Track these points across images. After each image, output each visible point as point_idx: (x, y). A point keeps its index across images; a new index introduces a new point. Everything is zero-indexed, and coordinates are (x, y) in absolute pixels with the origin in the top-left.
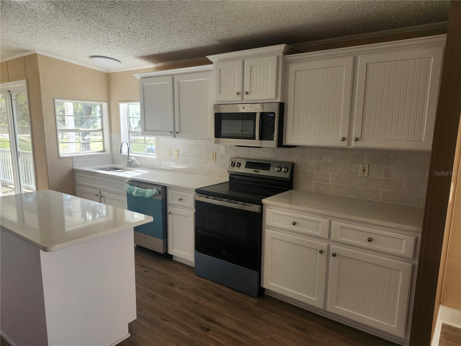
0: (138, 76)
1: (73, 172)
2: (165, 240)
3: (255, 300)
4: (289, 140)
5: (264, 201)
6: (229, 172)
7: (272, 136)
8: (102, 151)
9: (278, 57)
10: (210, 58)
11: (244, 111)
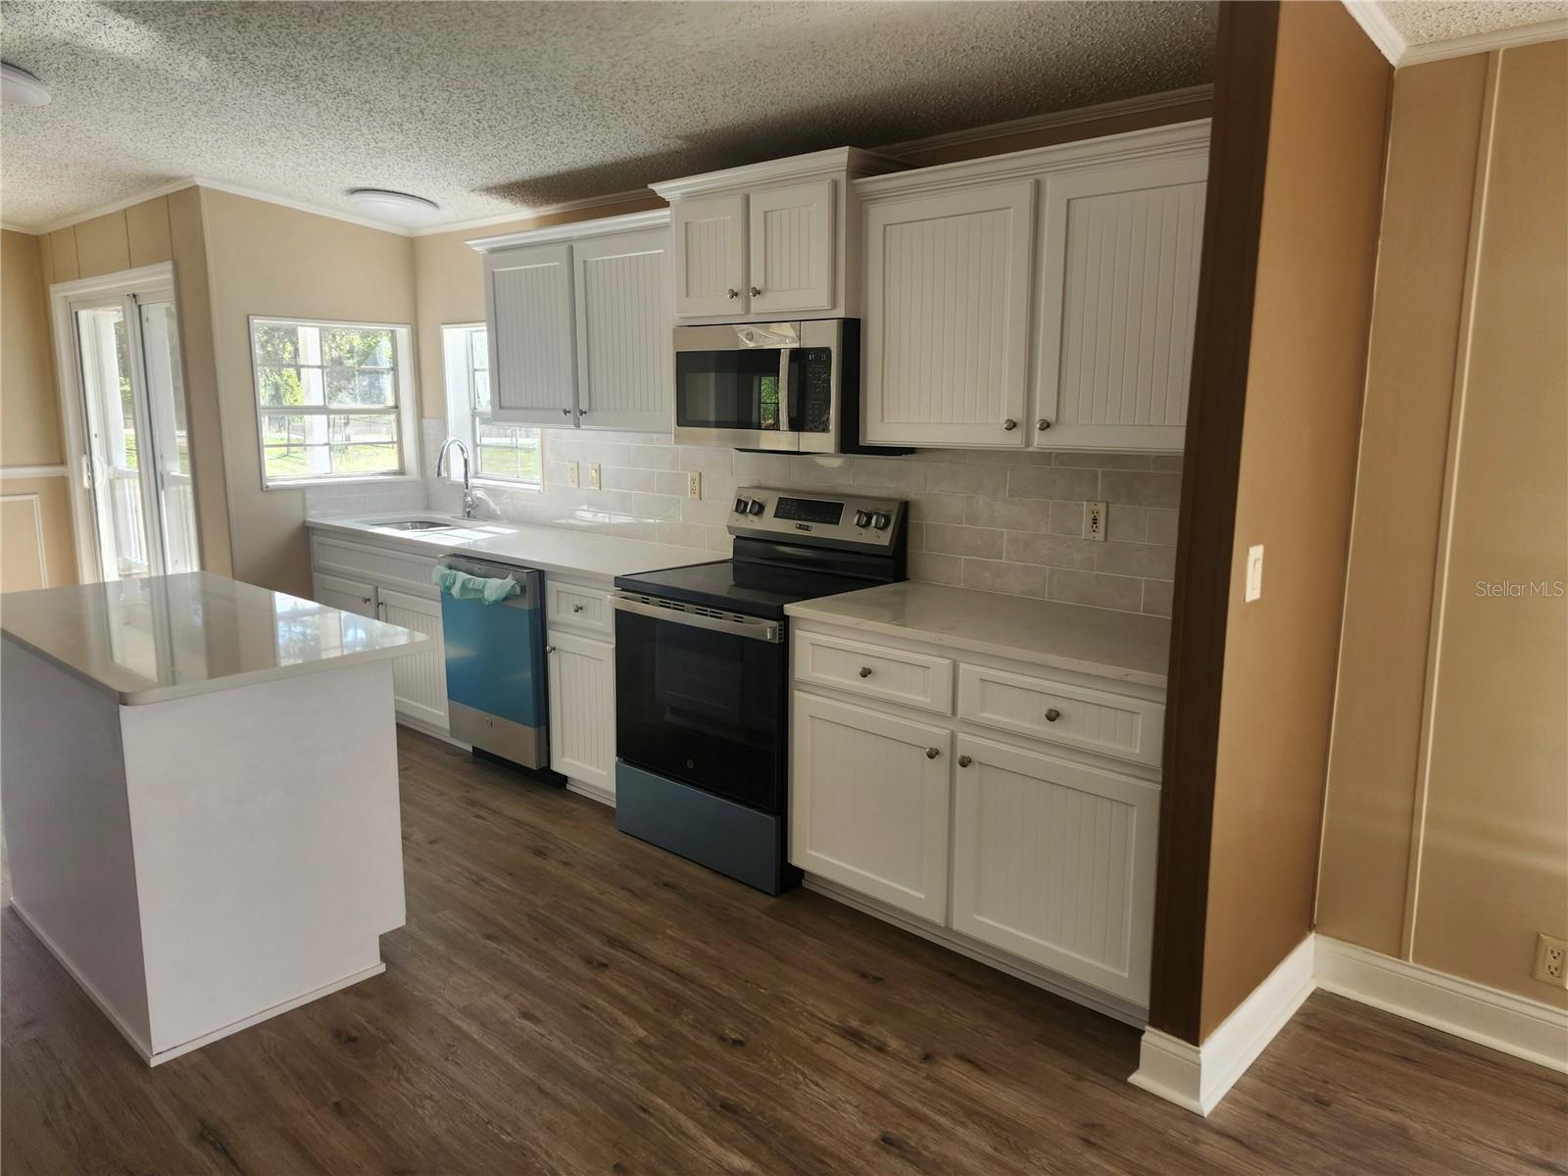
0: (480, 246)
1: (307, 531)
2: (544, 728)
3: (767, 901)
4: (876, 432)
5: (791, 609)
6: (731, 529)
7: (824, 418)
8: (395, 473)
9: (835, 184)
10: (661, 189)
11: (751, 345)
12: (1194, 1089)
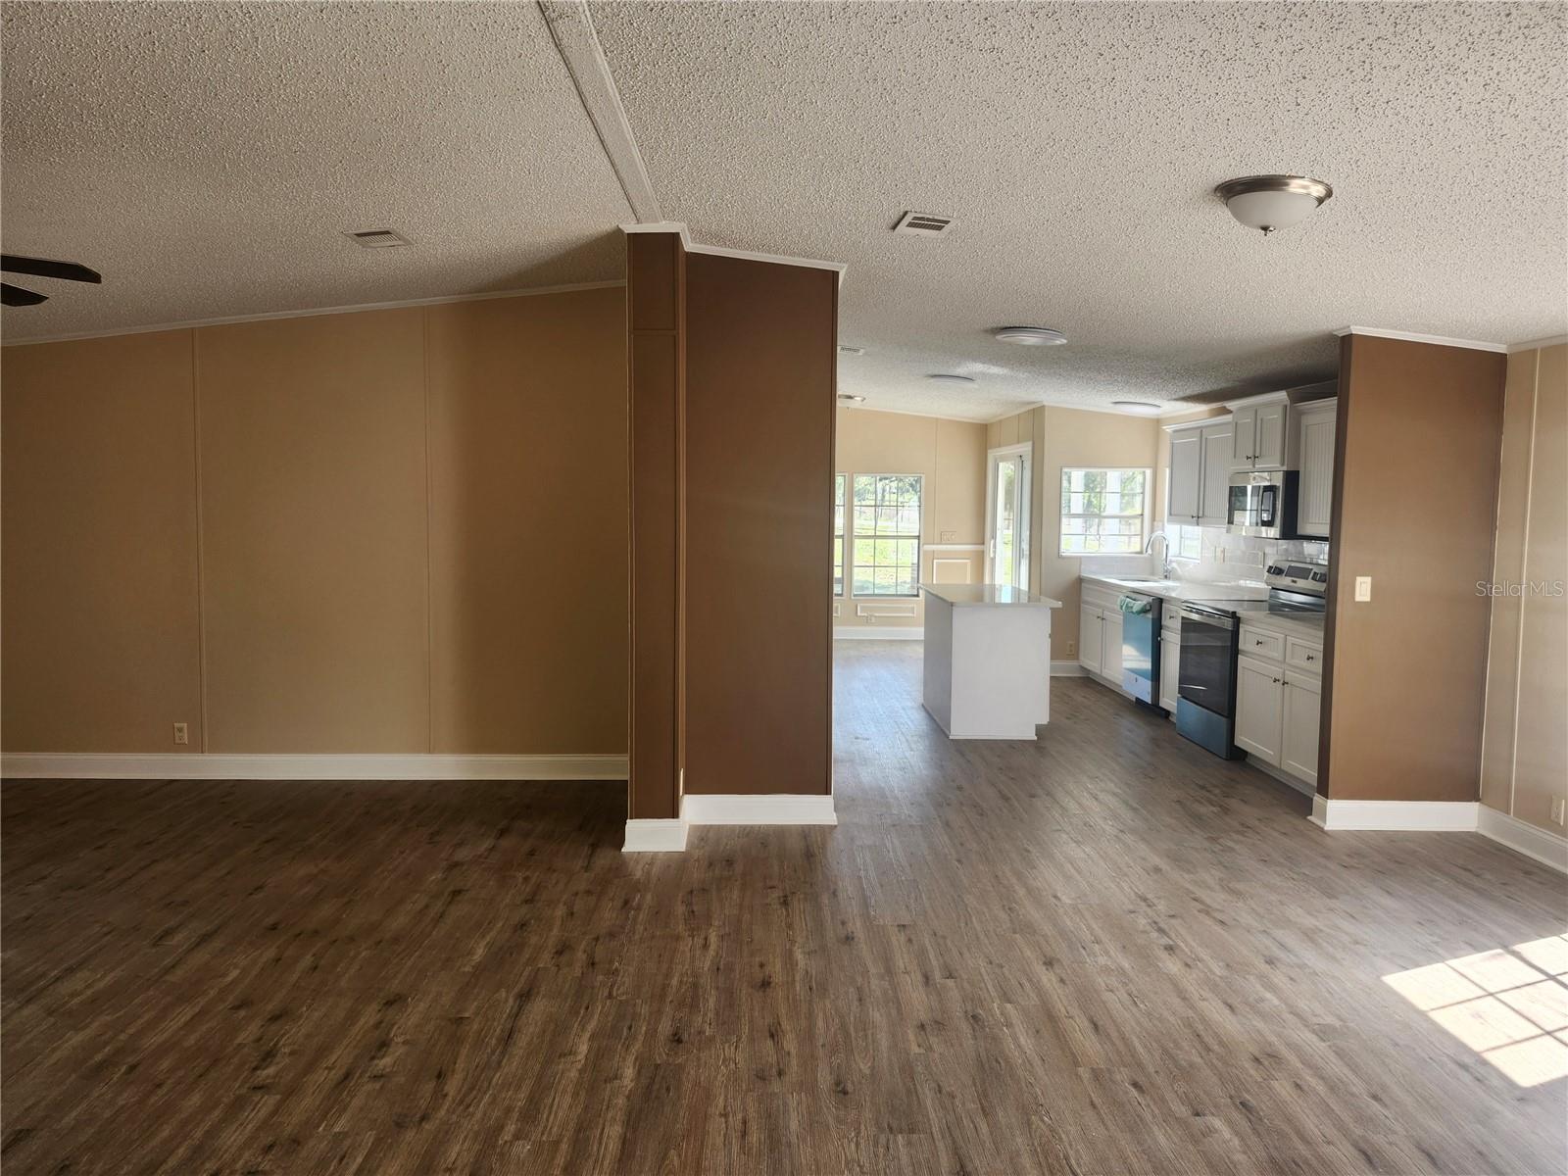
0: (1170, 429)
1: (1080, 580)
2: (1156, 682)
7: (1273, 520)
8: (1137, 553)
9: (1285, 406)
10: (1229, 405)
11: (1254, 484)
12: (1325, 822)
